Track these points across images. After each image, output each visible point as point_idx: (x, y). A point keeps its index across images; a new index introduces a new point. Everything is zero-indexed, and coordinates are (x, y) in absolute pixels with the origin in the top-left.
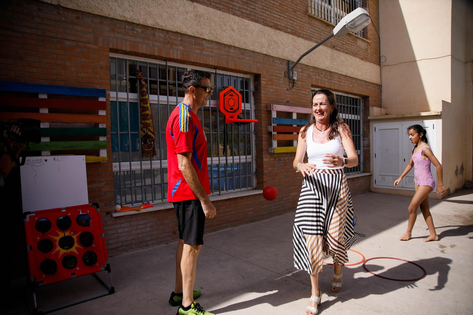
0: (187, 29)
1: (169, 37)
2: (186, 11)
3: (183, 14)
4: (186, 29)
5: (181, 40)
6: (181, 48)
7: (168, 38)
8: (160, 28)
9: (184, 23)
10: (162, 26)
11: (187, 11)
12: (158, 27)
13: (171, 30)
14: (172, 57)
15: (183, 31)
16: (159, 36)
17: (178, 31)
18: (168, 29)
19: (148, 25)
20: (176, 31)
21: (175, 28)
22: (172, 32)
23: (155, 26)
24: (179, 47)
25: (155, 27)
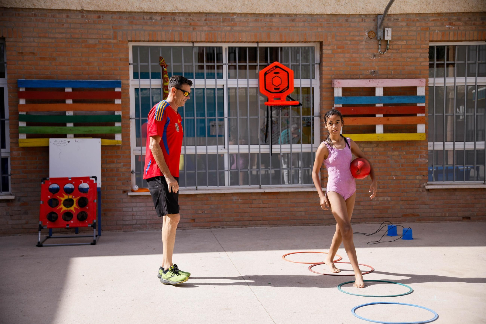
0: (212, 6)
1: (191, 19)
4: (211, 7)
5: (206, 20)
6: (206, 28)
8: (180, 11)
10: (181, 10)
12: (177, 11)
13: (193, 11)
15: (207, 10)
16: (180, 20)
17: (201, 11)
18: (189, 11)
19: (167, 11)
20: (199, 12)
21: (197, 8)
22: (194, 13)
23: (174, 10)
24: (204, 27)
25: (174, 12)
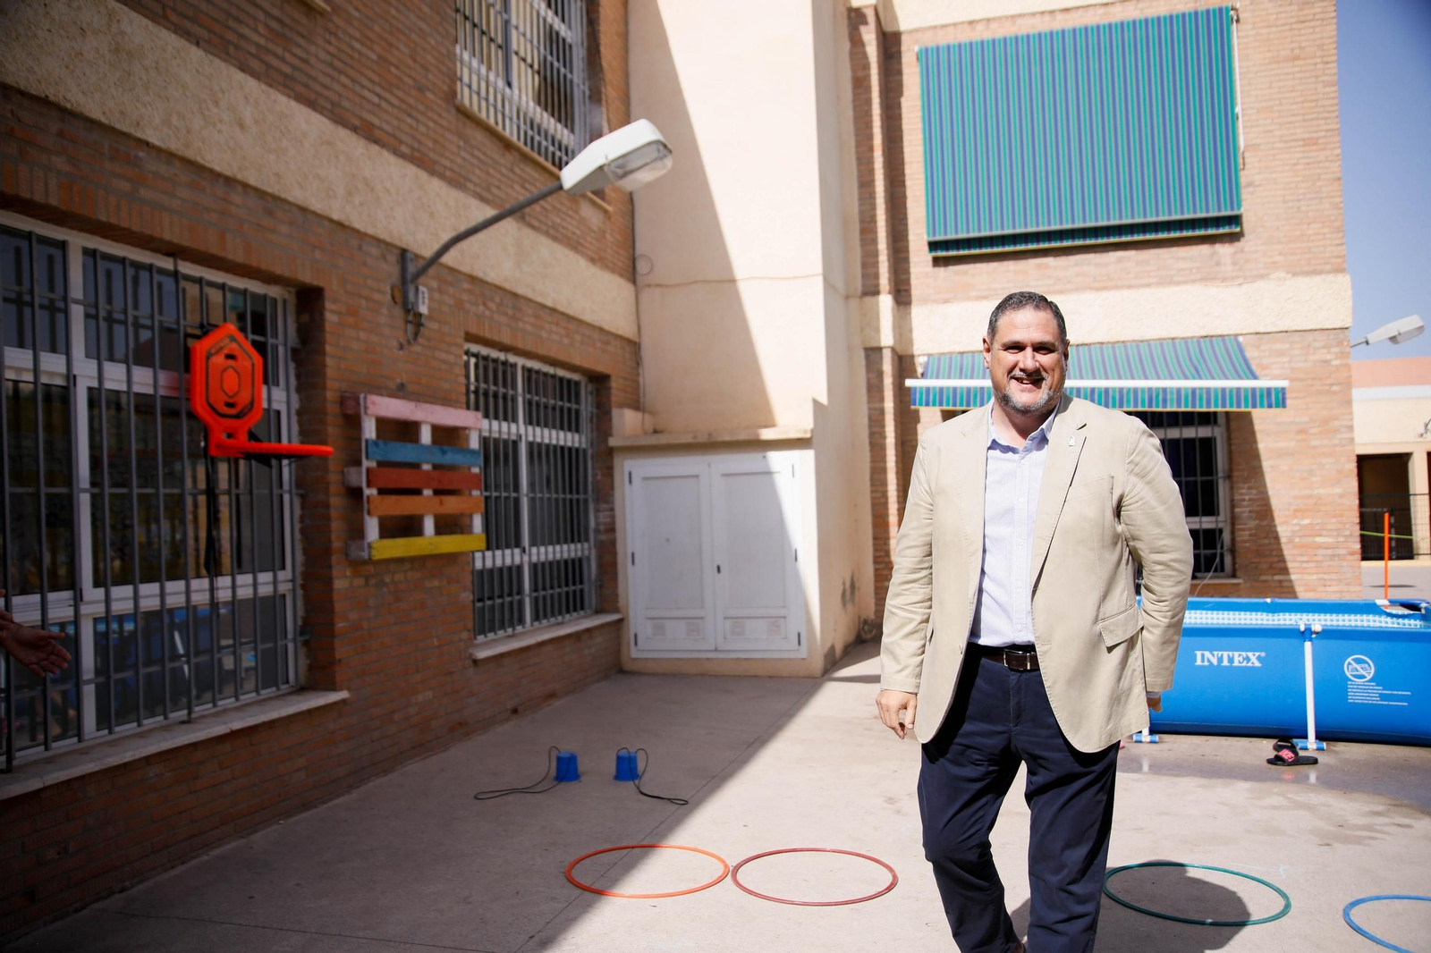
0: (83, 93)
1: (12, 112)
2: (79, 23)
3: (66, 32)
4: (80, 95)
5: (61, 134)
6: (59, 162)
7: (9, 115)
9: (71, 67)
11: (85, 27)
13: (22, 85)
14: (25, 194)
15: (69, 101)
17: (52, 98)
20: (43, 96)
21: (39, 81)
22: (23, 94)
24: (54, 158)
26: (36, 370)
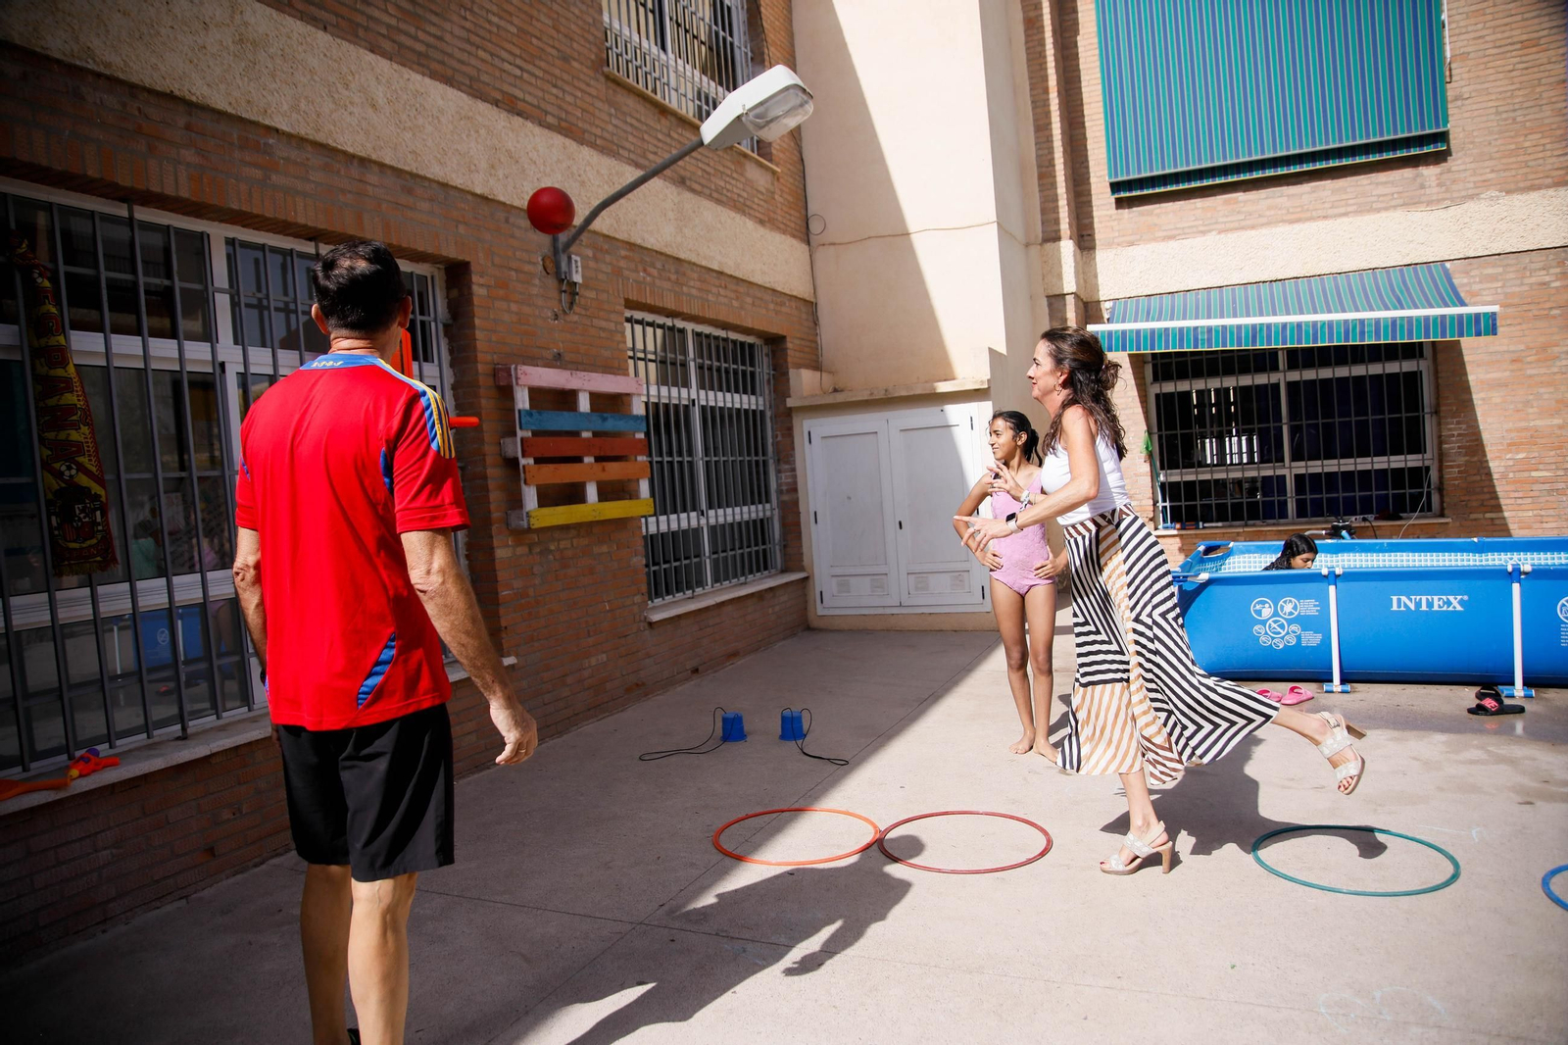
1: (139, 109)
2: (201, 18)
3: (189, 27)
4: (205, 87)
5: (188, 127)
6: (188, 155)
7: (137, 113)
8: (102, 69)
9: (196, 61)
10: (108, 65)
11: (207, 20)
12: (91, 66)
13: (148, 82)
14: (156, 188)
15: (193, 94)
16: (98, 101)
17: (177, 93)
18: (134, 79)
19: (49, 53)
20: (168, 92)
21: (163, 77)
22: (150, 91)
23: (80, 59)
24: (183, 151)
25: (78, 63)
26: (146, 357)
